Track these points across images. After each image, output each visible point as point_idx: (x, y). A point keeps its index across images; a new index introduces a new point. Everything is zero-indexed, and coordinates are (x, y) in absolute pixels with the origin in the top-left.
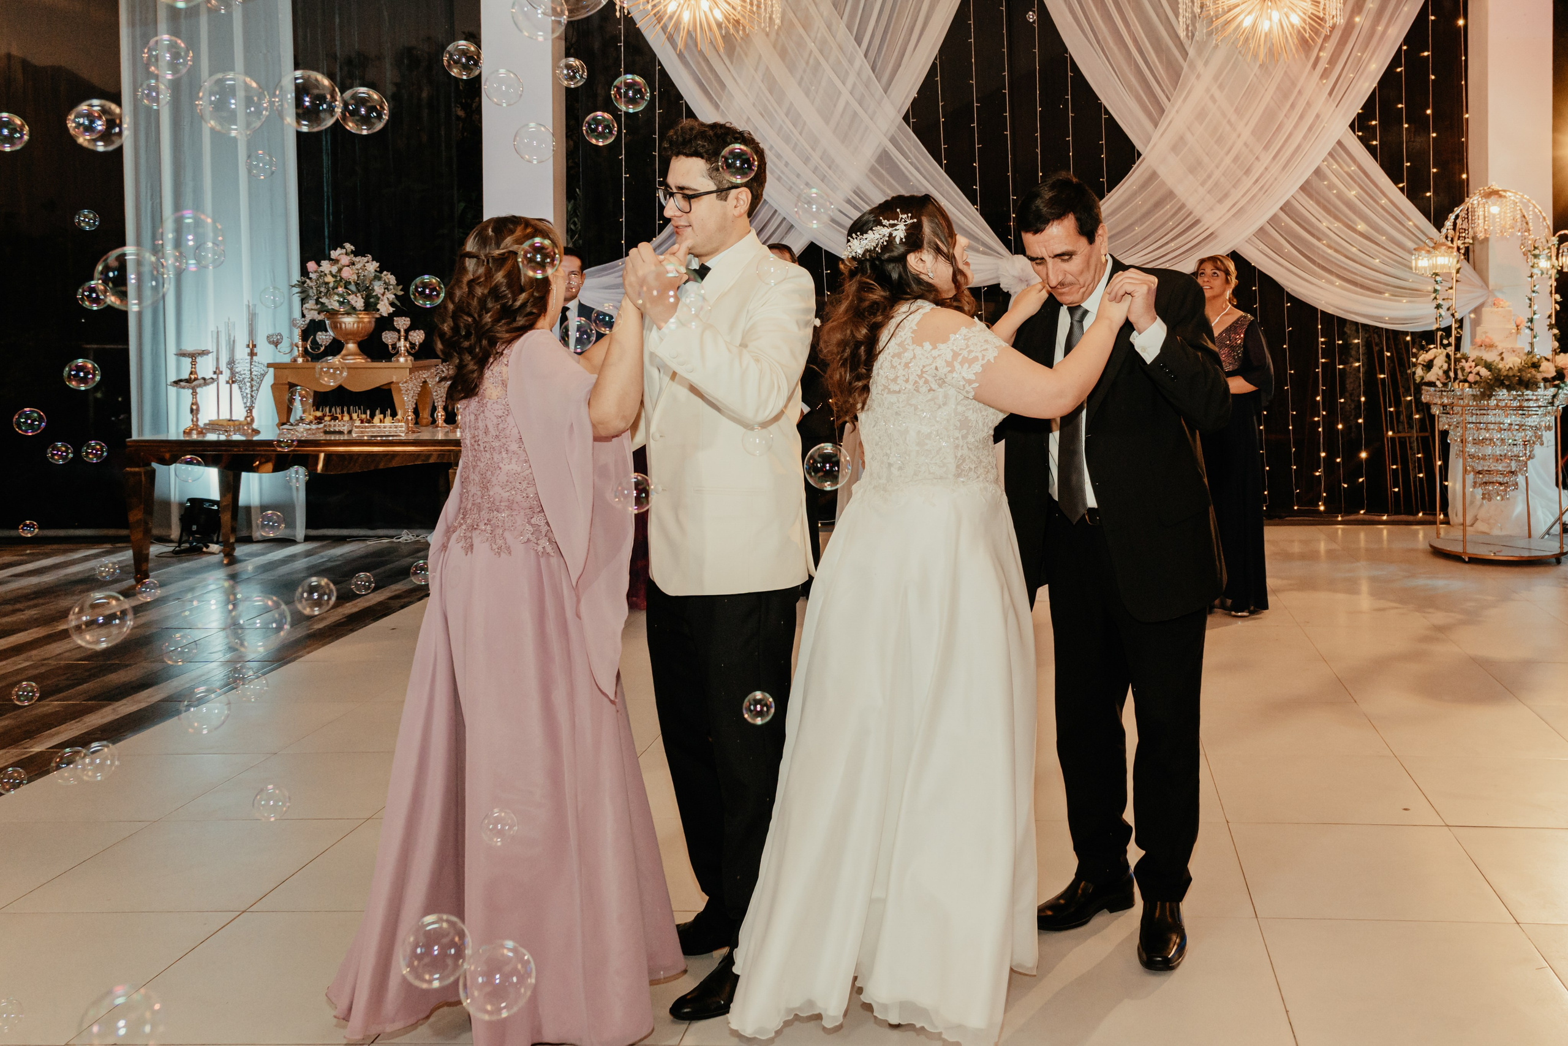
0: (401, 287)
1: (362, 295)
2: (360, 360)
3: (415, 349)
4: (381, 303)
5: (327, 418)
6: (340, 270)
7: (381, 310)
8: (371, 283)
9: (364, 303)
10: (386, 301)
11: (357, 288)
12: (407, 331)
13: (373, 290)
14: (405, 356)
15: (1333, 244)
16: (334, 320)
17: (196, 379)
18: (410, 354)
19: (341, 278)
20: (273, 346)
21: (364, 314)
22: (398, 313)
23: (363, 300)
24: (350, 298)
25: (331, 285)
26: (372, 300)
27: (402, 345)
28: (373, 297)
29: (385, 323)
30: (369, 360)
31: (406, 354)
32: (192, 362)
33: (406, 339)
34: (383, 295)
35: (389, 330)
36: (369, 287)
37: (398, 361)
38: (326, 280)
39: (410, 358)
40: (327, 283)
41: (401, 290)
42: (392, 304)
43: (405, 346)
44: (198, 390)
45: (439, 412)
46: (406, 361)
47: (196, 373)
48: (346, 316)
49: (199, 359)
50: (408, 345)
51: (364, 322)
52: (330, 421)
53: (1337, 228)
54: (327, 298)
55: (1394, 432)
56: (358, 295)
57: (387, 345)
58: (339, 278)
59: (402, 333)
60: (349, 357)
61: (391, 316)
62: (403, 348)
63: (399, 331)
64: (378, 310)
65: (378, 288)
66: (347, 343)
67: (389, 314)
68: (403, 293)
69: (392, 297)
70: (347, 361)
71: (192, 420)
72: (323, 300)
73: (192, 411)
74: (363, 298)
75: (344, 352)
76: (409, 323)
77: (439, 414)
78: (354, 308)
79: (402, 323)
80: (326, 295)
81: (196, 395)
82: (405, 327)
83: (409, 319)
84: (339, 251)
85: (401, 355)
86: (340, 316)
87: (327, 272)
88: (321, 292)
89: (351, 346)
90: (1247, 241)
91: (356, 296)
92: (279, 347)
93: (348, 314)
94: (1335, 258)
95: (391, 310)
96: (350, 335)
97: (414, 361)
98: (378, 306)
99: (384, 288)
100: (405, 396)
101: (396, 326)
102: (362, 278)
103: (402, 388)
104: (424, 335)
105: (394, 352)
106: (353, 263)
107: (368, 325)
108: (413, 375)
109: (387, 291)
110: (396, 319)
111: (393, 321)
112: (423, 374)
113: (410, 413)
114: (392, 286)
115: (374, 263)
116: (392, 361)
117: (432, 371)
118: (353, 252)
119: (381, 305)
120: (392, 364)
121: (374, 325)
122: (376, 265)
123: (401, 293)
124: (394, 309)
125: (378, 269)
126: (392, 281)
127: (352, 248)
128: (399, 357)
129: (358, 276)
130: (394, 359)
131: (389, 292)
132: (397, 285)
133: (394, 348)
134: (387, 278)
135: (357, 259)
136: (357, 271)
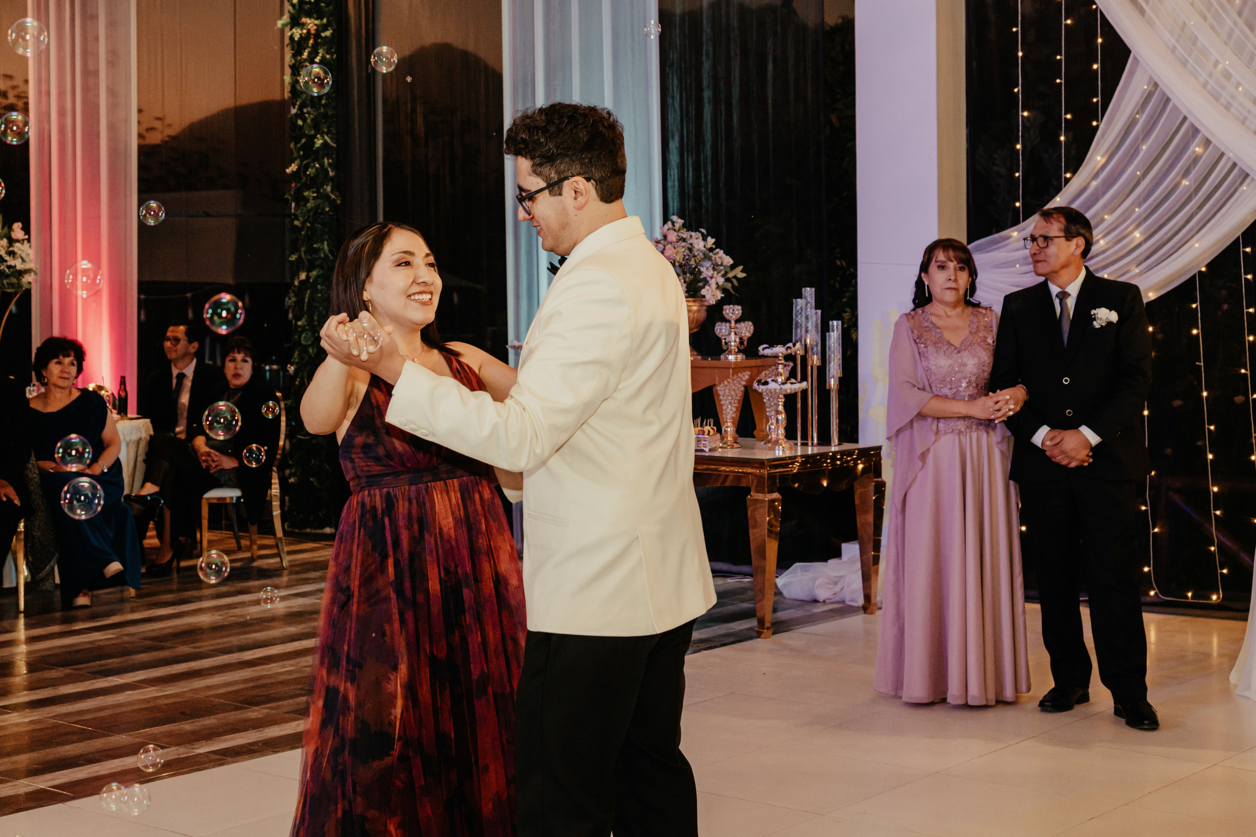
0: (741, 268)
1: (685, 279)
3: (743, 345)
4: (707, 287)
7: (707, 297)
8: (697, 264)
9: (687, 287)
10: (714, 286)
12: (738, 321)
13: (700, 273)
14: (736, 353)
18: (740, 351)
26: (701, 284)
27: (733, 340)
28: (701, 280)
29: (715, 313)
30: (699, 357)
31: (737, 350)
33: (736, 333)
34: (712, 278)
35: (721, 322)
36: (696, 267)
37: (727, 358)
39: (740, 357)
41: (742, 271)
42: (724, 290)
43: (735, 341)
45: (772, 424)
46: (736, 358)
50: (738, 340)
57: (719, 340)
59: (733, 324)
61: (721, 303)
62: (733, 344)
63: (729, 322)
64: (704, 296)
65: (706, 271)
67: (718, 301)
68: (744, 275)
69: (721, 281)
76: (741, 312)
79: (733, 311)
82: (734, 317)
83: (740, 307)
85: (730, 353)
95: (719, 295)
97: (746, 359)
98: (703, 292)
99: (714, 269)
100: (723, 402)
101: (726, 316)
102: (687, 257)
103: (720, 393)
104: (752, 327)
105: (725, 348)
106: (684, 240)
107: (696, 314)
108: (735, 377)
109: (718, 273)
110: (725, 307)
111: (722, 309)
112: (746, 376)
113: (729, 424)
114: (724, 266)
115: (709, 239)
116: (720, 359)
117: (767, 372)
118: (684, 226)
119: (708, 290)
120: (715, 363)
121: (703, 315)
122: (711, 241)
123: (742, 275)
124: (723, 295)
125: (714, 247)
126: (728, 261)
127: (681, 222)
128: (728, 354)
129: (684, 256)
130: (722, 357)
131: (720, 275)
132: (733, 267)
133: (726, 343)
134: (720, 258)
135: (685, 234)
136: (683, 250)
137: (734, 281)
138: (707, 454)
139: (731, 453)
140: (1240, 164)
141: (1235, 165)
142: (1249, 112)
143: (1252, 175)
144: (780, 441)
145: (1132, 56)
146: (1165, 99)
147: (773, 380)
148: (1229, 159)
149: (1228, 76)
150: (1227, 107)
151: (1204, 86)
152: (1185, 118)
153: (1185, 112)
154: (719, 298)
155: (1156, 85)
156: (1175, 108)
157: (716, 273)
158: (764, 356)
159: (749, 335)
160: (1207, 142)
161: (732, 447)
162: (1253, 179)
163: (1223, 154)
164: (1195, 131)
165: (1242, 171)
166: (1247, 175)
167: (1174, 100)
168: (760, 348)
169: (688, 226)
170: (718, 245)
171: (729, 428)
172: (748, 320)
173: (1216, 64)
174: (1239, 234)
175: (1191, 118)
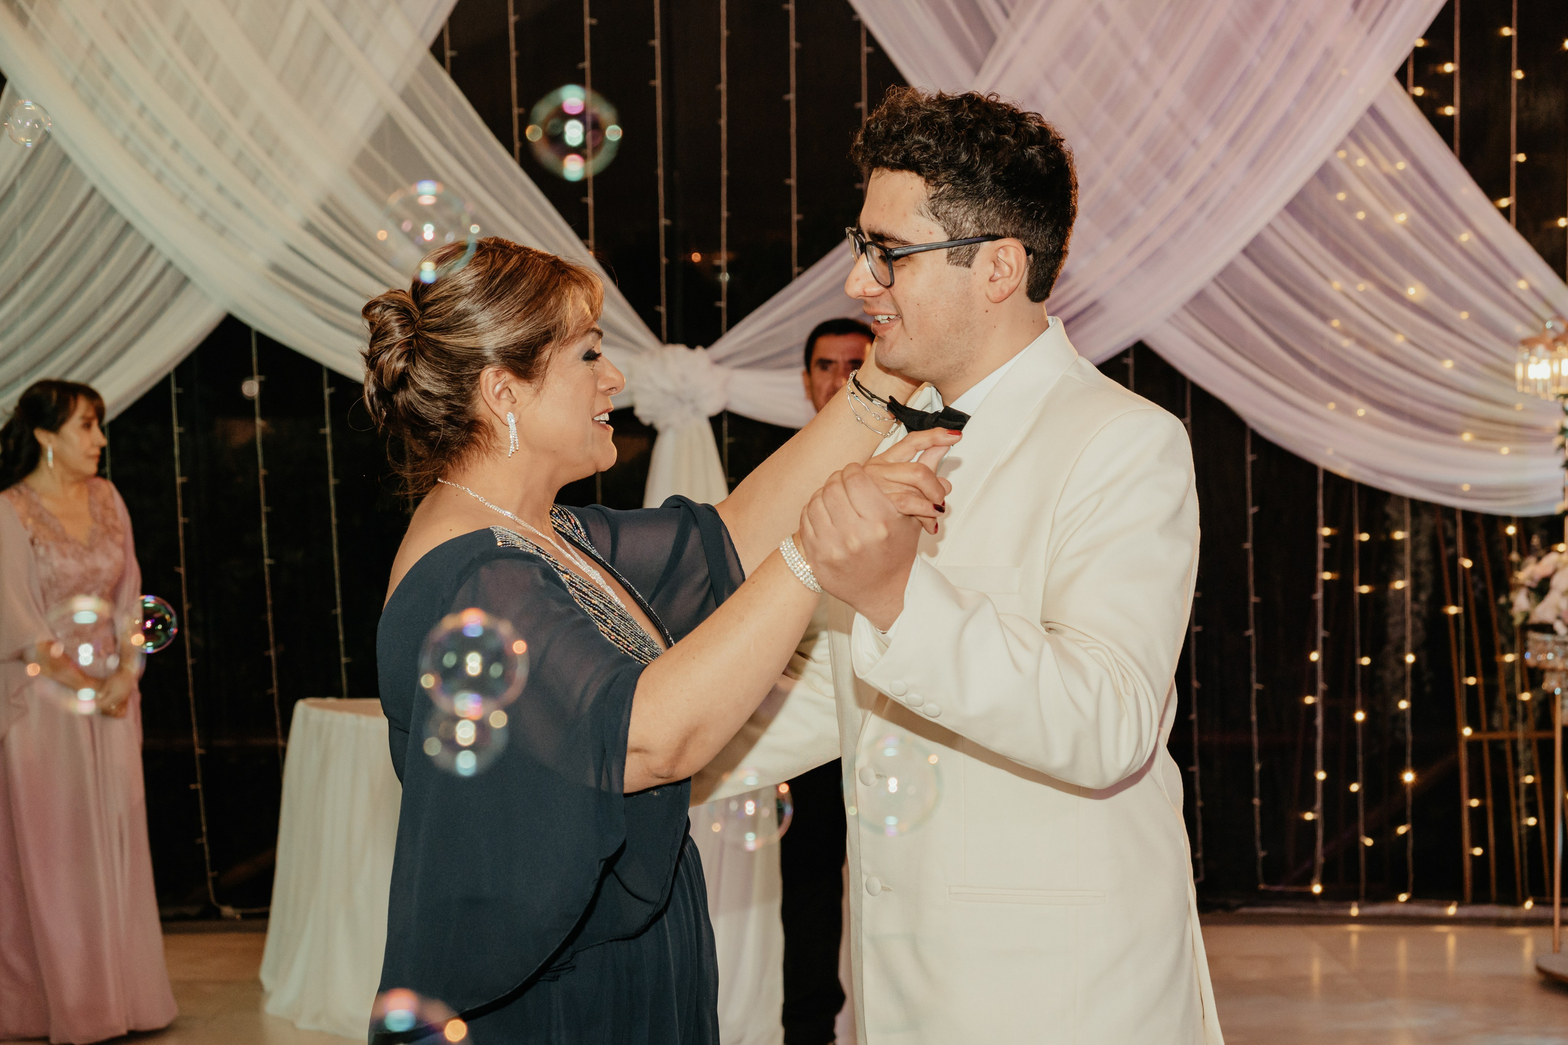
15: (1354, 330)
53: (1365, 294)
55: (1476, 728)
90: (1168, 321)
94: (1359, 359)
140: (178, 262)
141: (169, 264)
142: (191, 187)
143: (195, 280)
145: (7, 90)
148: (159, 253)
149: (159, 129)
150: (159, 177)
151: (125, 141)
152: (93, 190)
153: (93, 179)
155: (47, 136)
156: (79, 176)
160: (127, 227)
162: (194, 285)
163: (151, 248)
164: (111, 210)
165: (179, 272)
166: (185, 281)
167: (75, 158)
173: (142, 110)
174: (170, 368)
175: (102, 189)
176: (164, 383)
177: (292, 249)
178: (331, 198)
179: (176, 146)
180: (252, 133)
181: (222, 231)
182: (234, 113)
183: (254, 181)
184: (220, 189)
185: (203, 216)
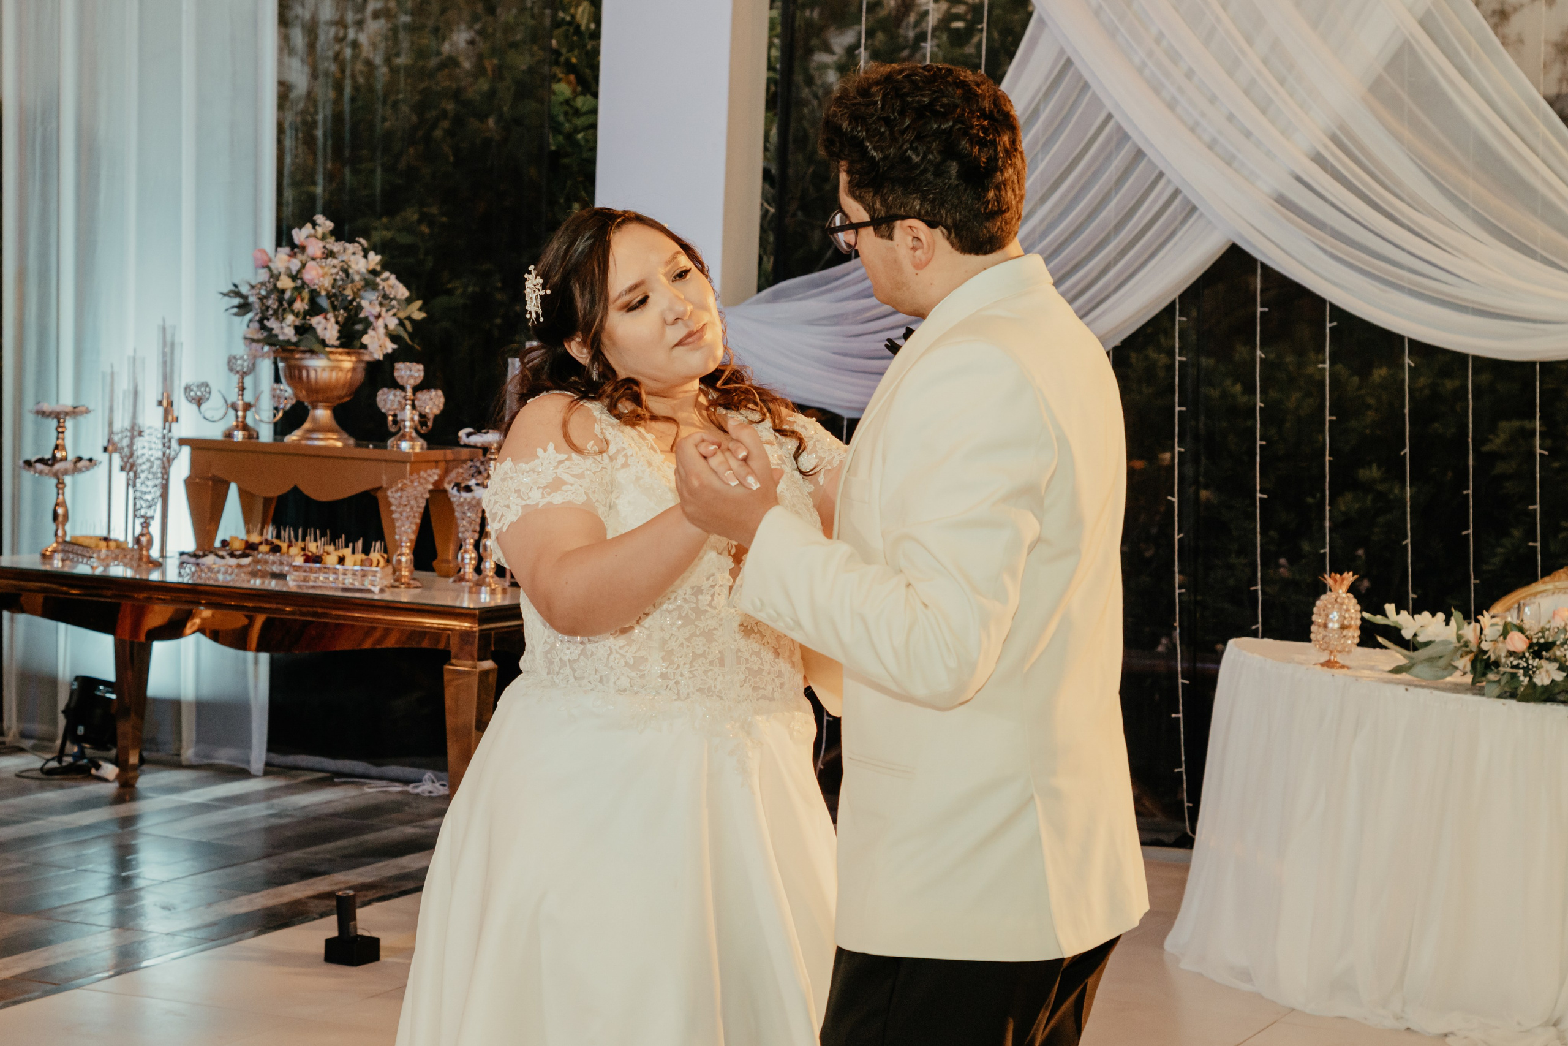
0: (419, 303)
1: (336, 317)
2: (335, 441)
3: (426, 426)
4: (371, 332)
5: (264, 548)
6: (303, 266)
7: (370, 348)
8: (356, 295)
9: (340, 331)
10: (381, 331)
11: (332, 303)
12: (416, 389)
13: (360, 308)
14: (412, 439)
16: (292, 362)
17: (64, 459)
18: (419, 435)
19: (304, 284)
20: (194, 407)
21: (341, 354)
22: (404, 353)
23: (337, 327)
24: (316, 321)
25: (287, 295)
26: (359, 327)
27: (409, 418)
28: (361, 321)
30: (351, 441)
31: (414, 434)
32: (59, 427)
33: (414, 407)
34: (379, 316)
35: (389, 387)
36: (354, 300)
37: (398, 447)
38: (280, 285)
39: (419, 445)
40: (283, 291)
41: (420, 309)
42: (394, 338)
43: (412, 420)
44: (68, 479)
45: (466, 552)
46: (413, 447)
47: (64, 449)
48: (308, 355)
49: (69, 423)
50: (416, 418)
51: (341, 369)
52: (267, 553)
54: (277, 319)
56: (330, 315)
57: (384, 416)
58: (299, 282)
59: (409, 393)
60: (315, 435)
61: (391, 359)
62: (408, 424)
63: (403, 388)
64: (365, 347)
65: (369, 305)
66: (315, 407)
67: (386, 356)
68: (424, 315)
69: (393, 323)
70: (310, 443)
71: (56, 534)
72: (272, 323)
73: (55, 516)
74: (337, 322)
75: (307, 425)
76: (422, 374)
77: (467, 556)
78: (323, 343)
79: (410, 372)
80: (276, 312)
81: (63, 489)
82: (412, 382)
83: (421, 367)
84: (308, 229)
85: (403, 438)
86: (298, 356)
87: (282, 270)
88: (268, 308)
89: (322, 414)
91: (326, 318)
92: (203, 407)
93: (312, 352)
95: (390, 347)
96: (318, 393)
97: (429, 448)
98: (366, 339)
99: (381, 304)
100: (395, 516)
101: (399, 380)
102: (340, 283)
103: (392, 500)
104: (442, 400)
105: (393, 429)
106: (330, 254)
107: (349, 375)
108: (415, 476)
109: (388, 311)
110: (399, 365)
111: (393, 369)
112: (434, 475)
113: (406, 551)
114: (399, 301)
115: (372, 255)
116: (385, 447)
117: (461, 470)
118: (332, 233)
119: (372, 337)
120: (378, 453)
121: (360, 376)
122: (374, 259)
123: (419, 316)
124: (395, 346)
125: (378, 268)
126: (402, 292)
127: (330, 225)
128: (399, 440)
129: (335, 280)
130: (390, 442)
131: (391, 313)
132: (409, 301)
133: (395, 422)
134: (392, 287)
135: (337, 247)
136: (334, 271)
137: (407, 323)
138: (376, 597)
139: (405, 596)
140: (1185, 191)
141: (1177, 192)
142: (1203, 115)
143: (1201, 208)
144: (487, 580)
145: (1035, 16)
146: (1081, 84)
147: (477, 485)
148: (1169, 181)
149: (1174, 57)
150: (1172, 105)
151: (1140, 70)
152: (1110, 117)
153: (1109, 107)
154: (389, 351)
155: (1069, 63)
156: (1096, 101)
157: (384, 309)
158: (466, 446)
159: (437, 411)
160: (1139, 154)
161: (408, 586)
162: (1201, 215)
163: (1161, 175)
164: (1124, 137)
165: (1187, 201)
166: (1194, 209)
167: (1094, 86)
168: (462, 433)
169: (339, 234)
170: (385, 266)
171: (405, 557)
172: (436, 388)
173: (1159, 38)
174: (1175, 295)
175: (1117, 117)
176: (1169, 309)
177: (1299, 179)
178: (1342, 127)
179: (1190, 74)
180: (1265, 61)
181: (1229, 161)
182: (1249, 40)
183: (1264, 112)
184: (1231, 118)
185: (1212, 146)
